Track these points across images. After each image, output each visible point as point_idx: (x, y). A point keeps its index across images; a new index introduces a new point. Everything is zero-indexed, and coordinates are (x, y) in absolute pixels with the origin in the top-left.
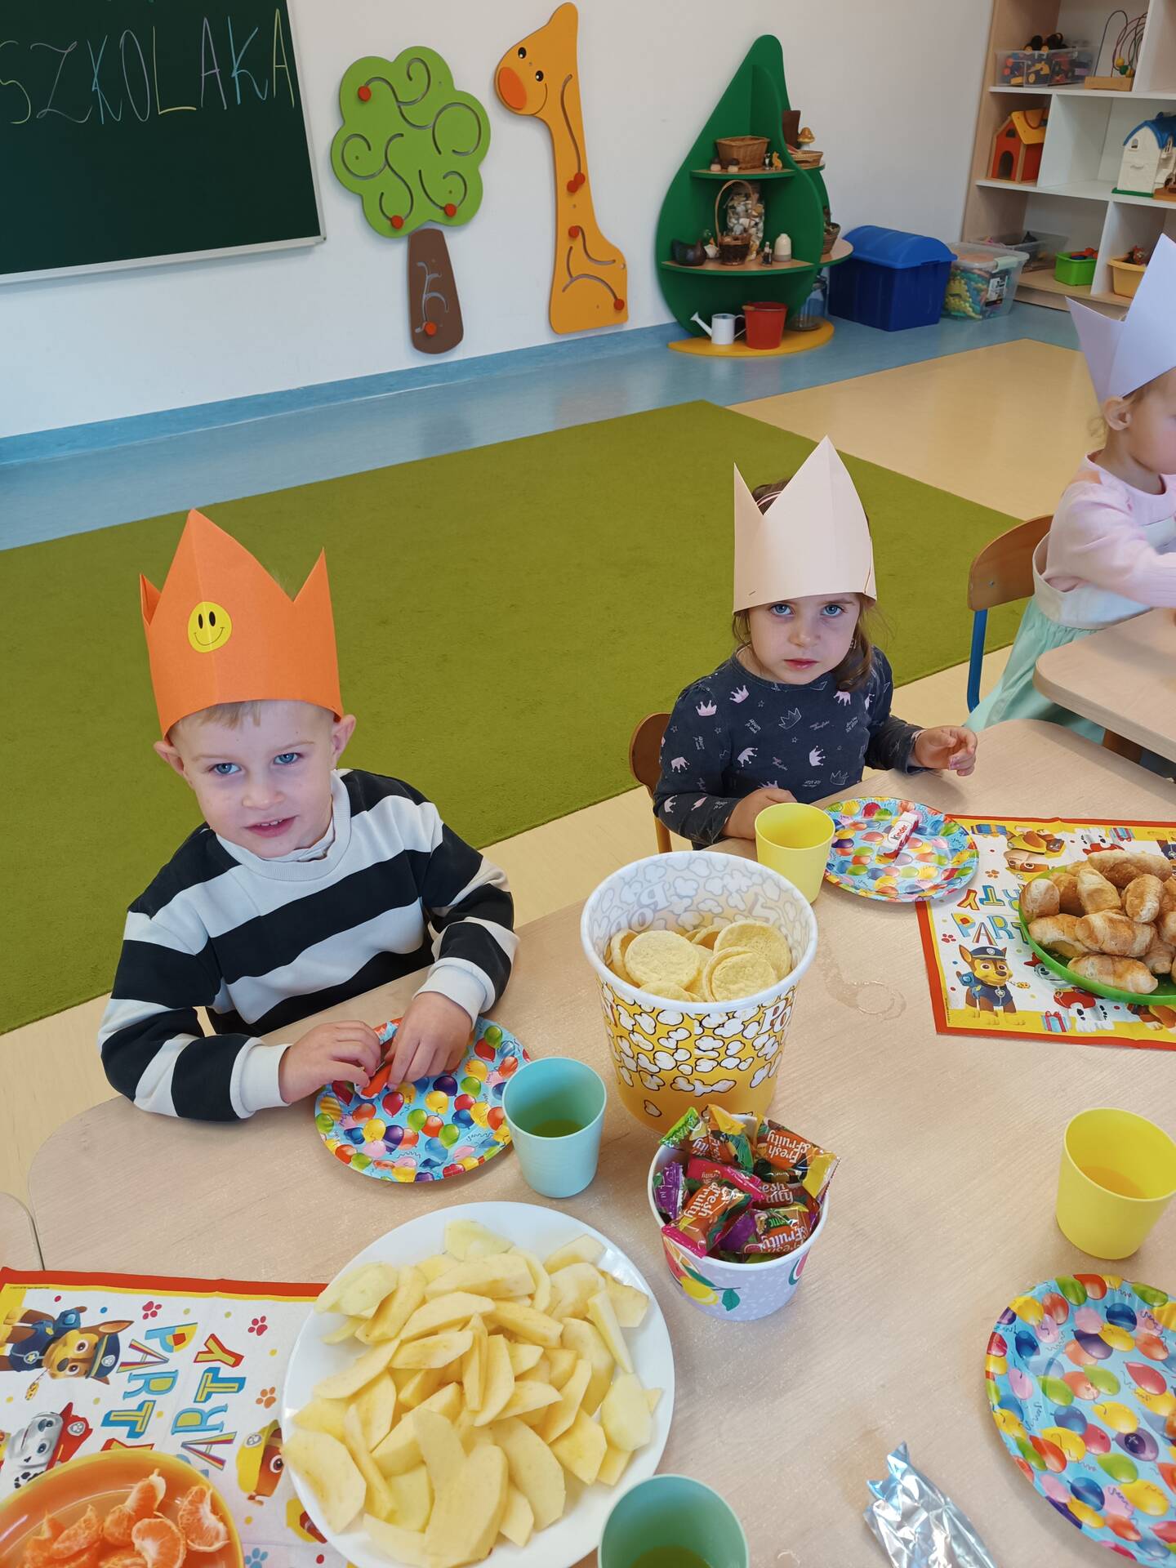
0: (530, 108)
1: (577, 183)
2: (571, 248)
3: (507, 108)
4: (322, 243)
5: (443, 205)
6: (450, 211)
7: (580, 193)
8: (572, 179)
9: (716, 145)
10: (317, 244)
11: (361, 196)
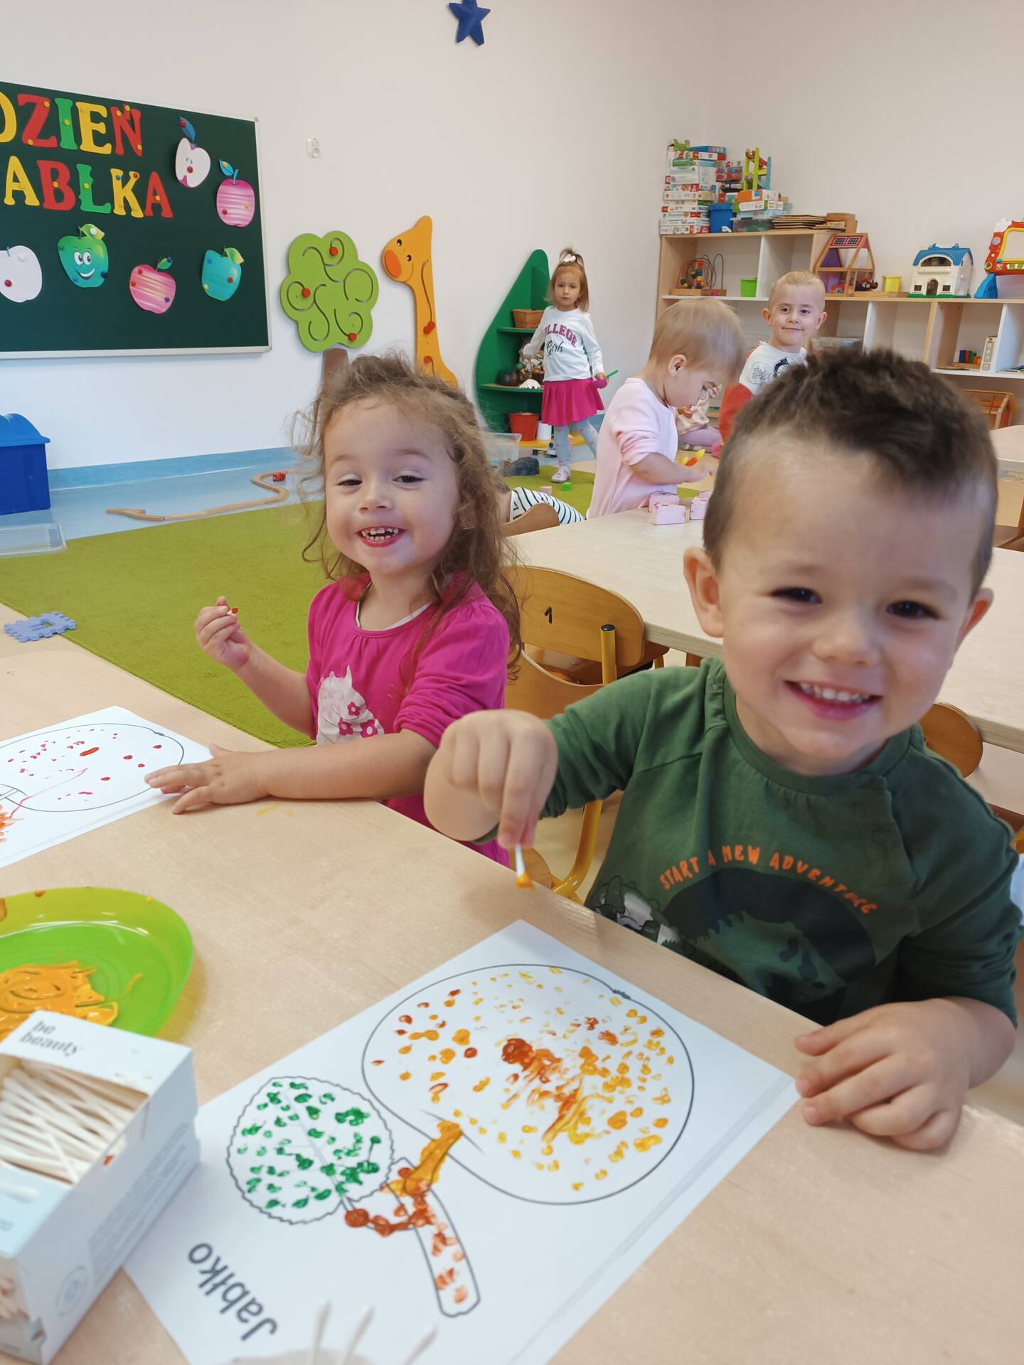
0: (402, 278)
1: (430, 328)
3: (389, 276)
4: (268, 351)
5: (348, 333)
6: (352, 337)
7: (430, 335)
8: (426, 326)
9: (512, 313)
10: (266, 351)
11: (297, 323)
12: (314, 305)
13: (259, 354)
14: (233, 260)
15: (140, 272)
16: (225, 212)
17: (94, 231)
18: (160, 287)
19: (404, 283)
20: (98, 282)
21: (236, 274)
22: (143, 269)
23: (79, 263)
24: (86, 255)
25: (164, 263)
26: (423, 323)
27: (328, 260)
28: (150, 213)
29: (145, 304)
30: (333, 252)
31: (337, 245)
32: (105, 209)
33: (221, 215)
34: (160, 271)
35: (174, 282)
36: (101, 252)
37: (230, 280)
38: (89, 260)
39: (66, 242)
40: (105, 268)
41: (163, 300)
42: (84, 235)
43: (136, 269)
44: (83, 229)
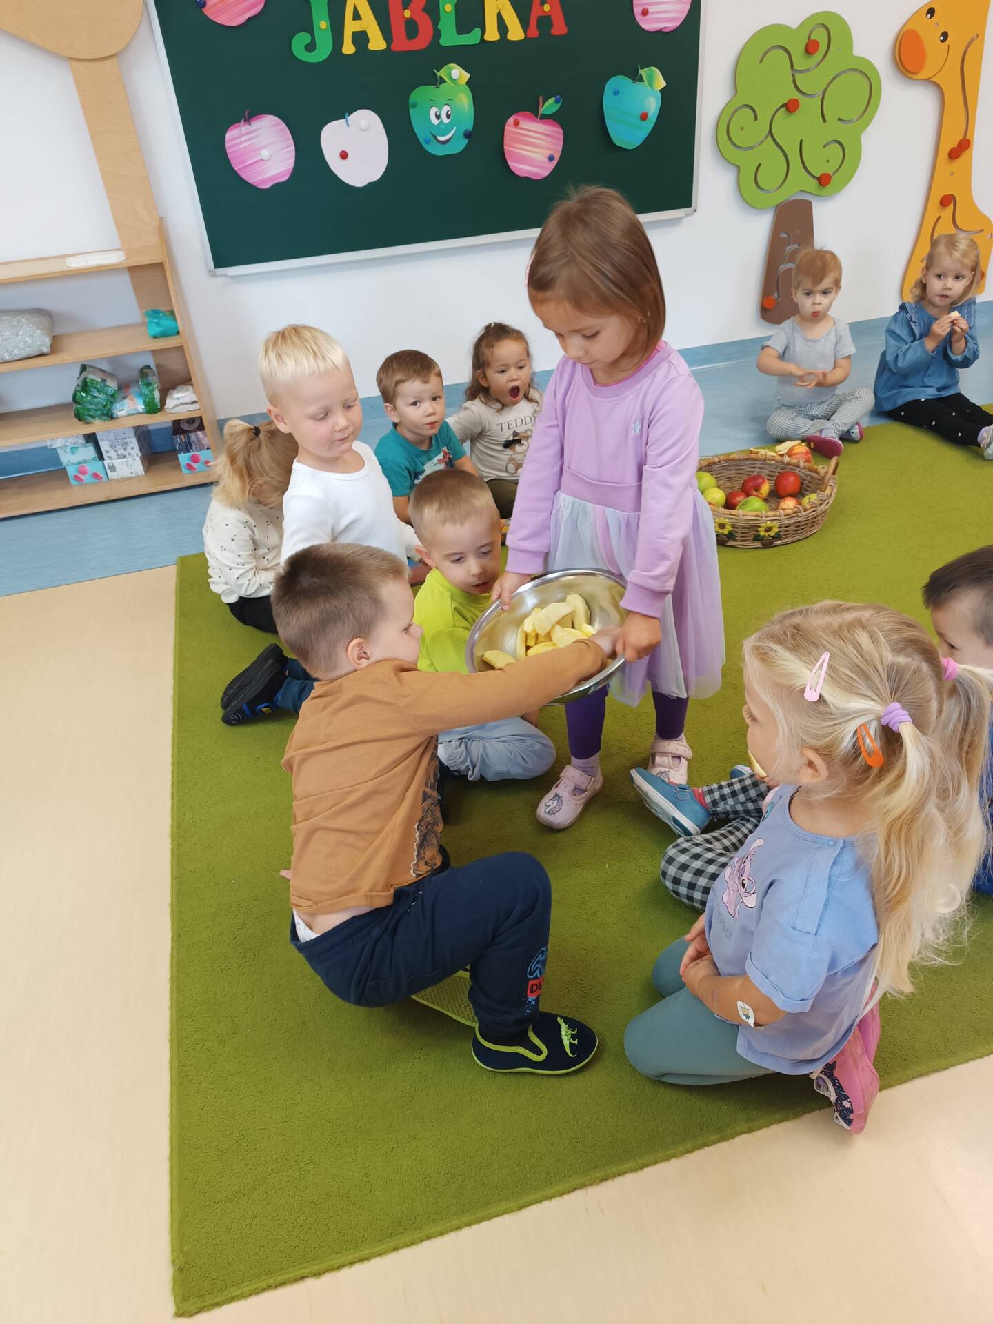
0: (927, 72)
2: (939, 217)
3: (903, 74)
4: (691, 214)
5: (818, 175)
6: (824, 180)
7: (960, 161)
8: (956, 145)
10: (687, 215)
11: (738, 167)
12: (770, 136)
13: (677, 221)
14: (651, 86)
15: (516, 124)
16: (645, 12)
17: (457, 73)
18: (541, 141)
19: (928, 80)
20: (460, 145)
21: (653, 105)
22: (519, 118)
23: (435, 121)
24: (446, 108)
25: (550, 106)
26: (951, 142)
27: (800, 61)
28: (534, 32)
29: (520, 168)
30: (811, 48)
31: (820, 36)
32: (472, 38)
33: (639, 18)
34: (544, 118)
35: (561, 131)
36: (465, 101)
37: (644, 117)
38: (448, 116)
39: (420, 95)
40: (469, 125)
41: (546, 160)
42: (443, 81)
43: (511, 121)
44: (442, 73)
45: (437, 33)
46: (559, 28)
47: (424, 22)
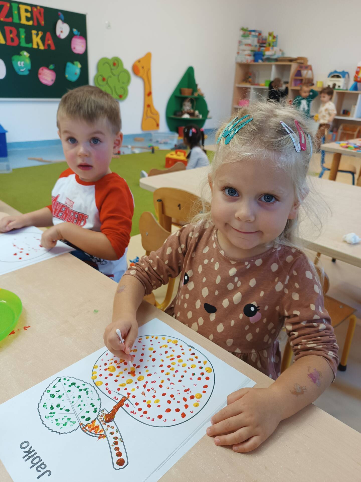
0: (140, 75)
1: (150, 94)
2: (147, 110)
3: (135, 74)
5: (119, 95)
7: (150, 97)
9: (180, 90)
12: (107, 84)
14: (77, 66)
17: (26, 54)
18: (49, 75)
19: (141, 77)
20: (27, 73)
21: (78, 71)
23: (20, 66)
24: (22, 63)
25: (52, 67)
26: (147, 92)
27: (113, 67)
28: (47, 48)
29: (44, 82)
30: (114, 64)
31: (116, 62)
32: (29, 46)
33: (73, 49)
34: (50, 70)
35: (55, 74)
36: (28, 62)
37: (76, 74)
39: (15, 58)
40: (30, 68)
41: (51, 81)
42: (22, 55)
43: (41, 69)
45: (20, 43)
46: (53, 48)
47: (16, 39)
